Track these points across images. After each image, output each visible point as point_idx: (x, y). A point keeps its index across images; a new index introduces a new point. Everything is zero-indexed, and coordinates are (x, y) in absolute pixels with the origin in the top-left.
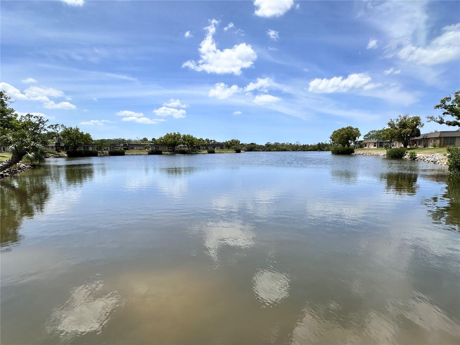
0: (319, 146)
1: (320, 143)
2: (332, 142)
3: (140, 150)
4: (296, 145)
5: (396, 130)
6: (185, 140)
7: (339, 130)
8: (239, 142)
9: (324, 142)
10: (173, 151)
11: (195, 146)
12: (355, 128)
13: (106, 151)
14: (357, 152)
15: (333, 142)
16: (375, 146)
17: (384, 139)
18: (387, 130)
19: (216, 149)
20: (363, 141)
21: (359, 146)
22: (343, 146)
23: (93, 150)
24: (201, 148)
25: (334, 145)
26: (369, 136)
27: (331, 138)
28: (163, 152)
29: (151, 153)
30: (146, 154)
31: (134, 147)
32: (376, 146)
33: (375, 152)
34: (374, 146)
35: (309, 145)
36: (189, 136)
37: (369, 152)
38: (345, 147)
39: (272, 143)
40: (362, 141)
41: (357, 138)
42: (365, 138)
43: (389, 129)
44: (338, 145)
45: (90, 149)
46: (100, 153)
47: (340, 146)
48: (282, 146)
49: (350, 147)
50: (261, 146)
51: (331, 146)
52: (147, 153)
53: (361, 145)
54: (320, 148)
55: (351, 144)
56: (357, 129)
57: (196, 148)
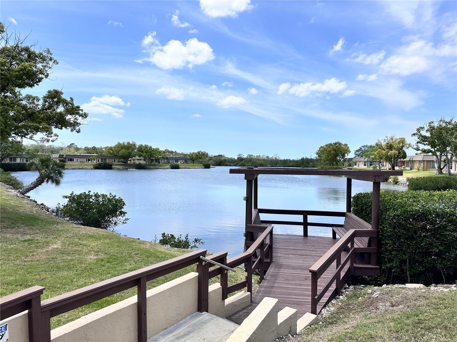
0: (303, 161)
1: (303, 158)
2: (318, 157)
3: (81, 162)
4: (274, 159)
6: (142, 152)
7: (326, 145)
8: (207, 154)
9: (309, 157)
10: (126, 165)
11: (154, 158)
12: (344, 144)
16: (365, 165)
19: (179, 163)
20: (353, 158)
21: (349, 164)
24: (160, 161)
25: (320, 161)
26: (360, 152)
27: (317, 154)
28: (113, 167)
29: (98, 167)
30: (92, 169)
31: (73, 159)
35: (291, 160)
36: (146, 147)
39: (245, 155)
40: (351, 159)
41: (346, 155)
42: (356, 153)
50: (232, 159)
51: (317, 161)
52: (92, 167)
53: (351, 164)
54: (304, 163)
56: (346, 145)
57: (154, 161)
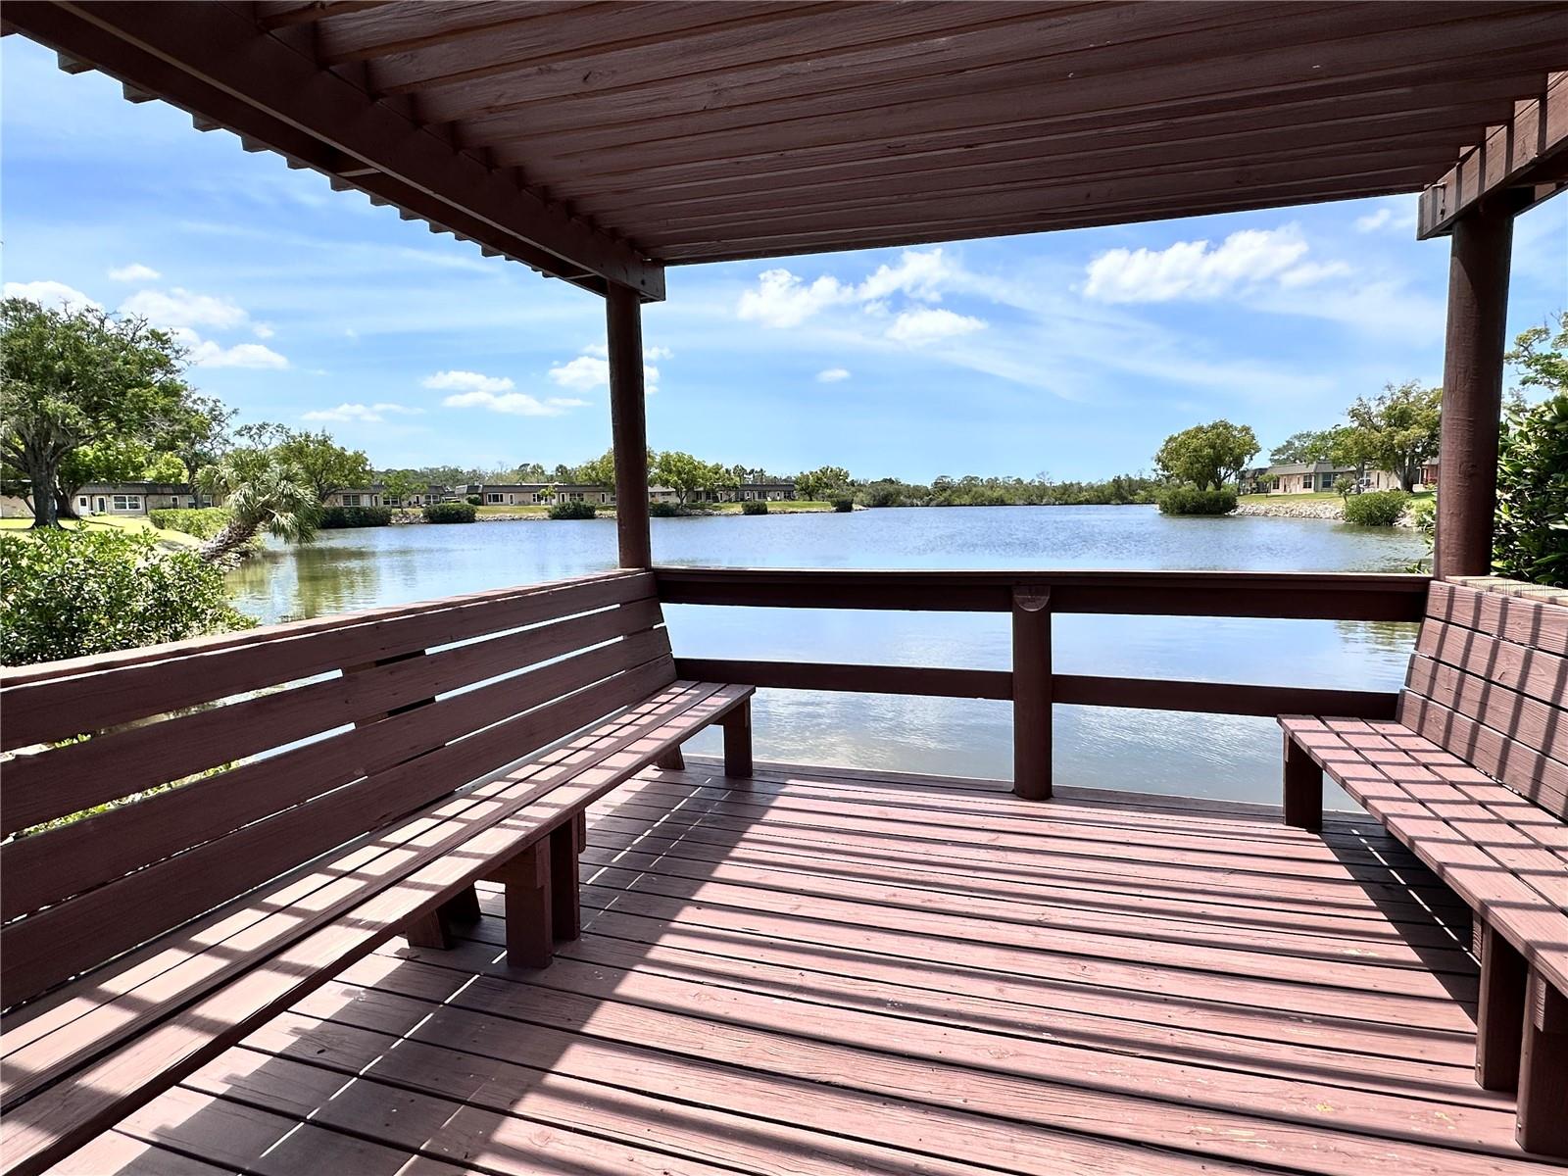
0: (1119, 486)
1: (1119, 477)
2: (1160, 472)
3: (520, 503)
4: (1037, 484)
5: (1376, 433)
6: (670, 472)
7: (1187, 433)
8: (847, 475)
9: (1134, 475)
11: (702, 489)
12: (1239, 426)
13: (414, 507)
14: (1245, 505)
15: (1166, 473)
16: (1307, 485)
17: (1336, 462)
18: (1347, 432)
19: (769, 499)
20: (1266, 469)
21: (1254, 485)
22: (1198, 486)
23: (374, 504)
24: (720, 496)
25: (1168, 482)
26: (1288, 454)
27: (1160, 461)
28: (597, 512)
29: (560, 515)
30: (543, 519)
31: (502, 496)
32: (1310, 487)
33: (1304, 507)
34: (1305, 487)
35: (1083, 485)
36: (680, 458)
37: (1287, 505)
38: (1205, 489)
39: (956, 477)
40: (1262, 471)
41: (1246, 459)
42: (1276, 457)
43: (1354, 431)
44: (1182, 482)
45: (365, 502)
46: (396, 515)
47: (1189, 487)
48: (992, 487)
49: (1222, 489)
50: (917, 488)
51: (1160, 485)
52: (546, 514)
53: (1261, 484)
54: (1121, 493)
55: (1226, 481)
56: (1246, 430)
57: (704, 496)
